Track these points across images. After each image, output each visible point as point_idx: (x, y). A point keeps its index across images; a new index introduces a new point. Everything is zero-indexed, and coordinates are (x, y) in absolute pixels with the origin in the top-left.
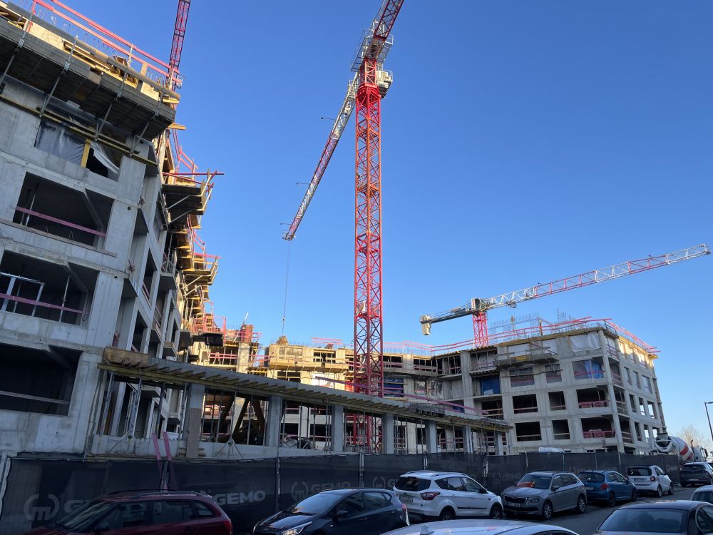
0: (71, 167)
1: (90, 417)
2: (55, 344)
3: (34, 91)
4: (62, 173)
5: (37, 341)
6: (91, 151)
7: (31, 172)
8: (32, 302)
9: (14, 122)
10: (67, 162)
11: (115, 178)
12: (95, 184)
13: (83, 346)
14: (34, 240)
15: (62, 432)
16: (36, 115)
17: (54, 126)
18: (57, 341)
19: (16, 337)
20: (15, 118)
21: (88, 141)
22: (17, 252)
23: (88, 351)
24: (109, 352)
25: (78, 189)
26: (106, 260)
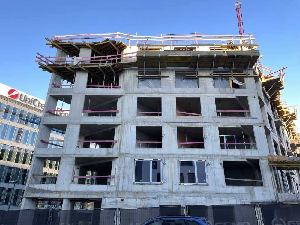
0: (228, 90)
1: (273, 186)
2: (248, 158)
3: (207, 69)
4: (226, 93)
5: (241, 158)
6: (232, 81)
7: (216, 97)
8: (233, 144)
9: (205, 83)
10: (226, 89)
11: (244, 87)
12: (239, 93)
13: (259, 157)
14: (226, 121)
15: (264, 193)
16: (211, 77)
17: (218, 78)
18: (248, 156)
19: (234, 158)
20: (205, 81)
21: (230, 78)
22: (222, 126)
23: (261, 159)
24: (270, 157)
25: (233, 97)
26: (254, 121)
